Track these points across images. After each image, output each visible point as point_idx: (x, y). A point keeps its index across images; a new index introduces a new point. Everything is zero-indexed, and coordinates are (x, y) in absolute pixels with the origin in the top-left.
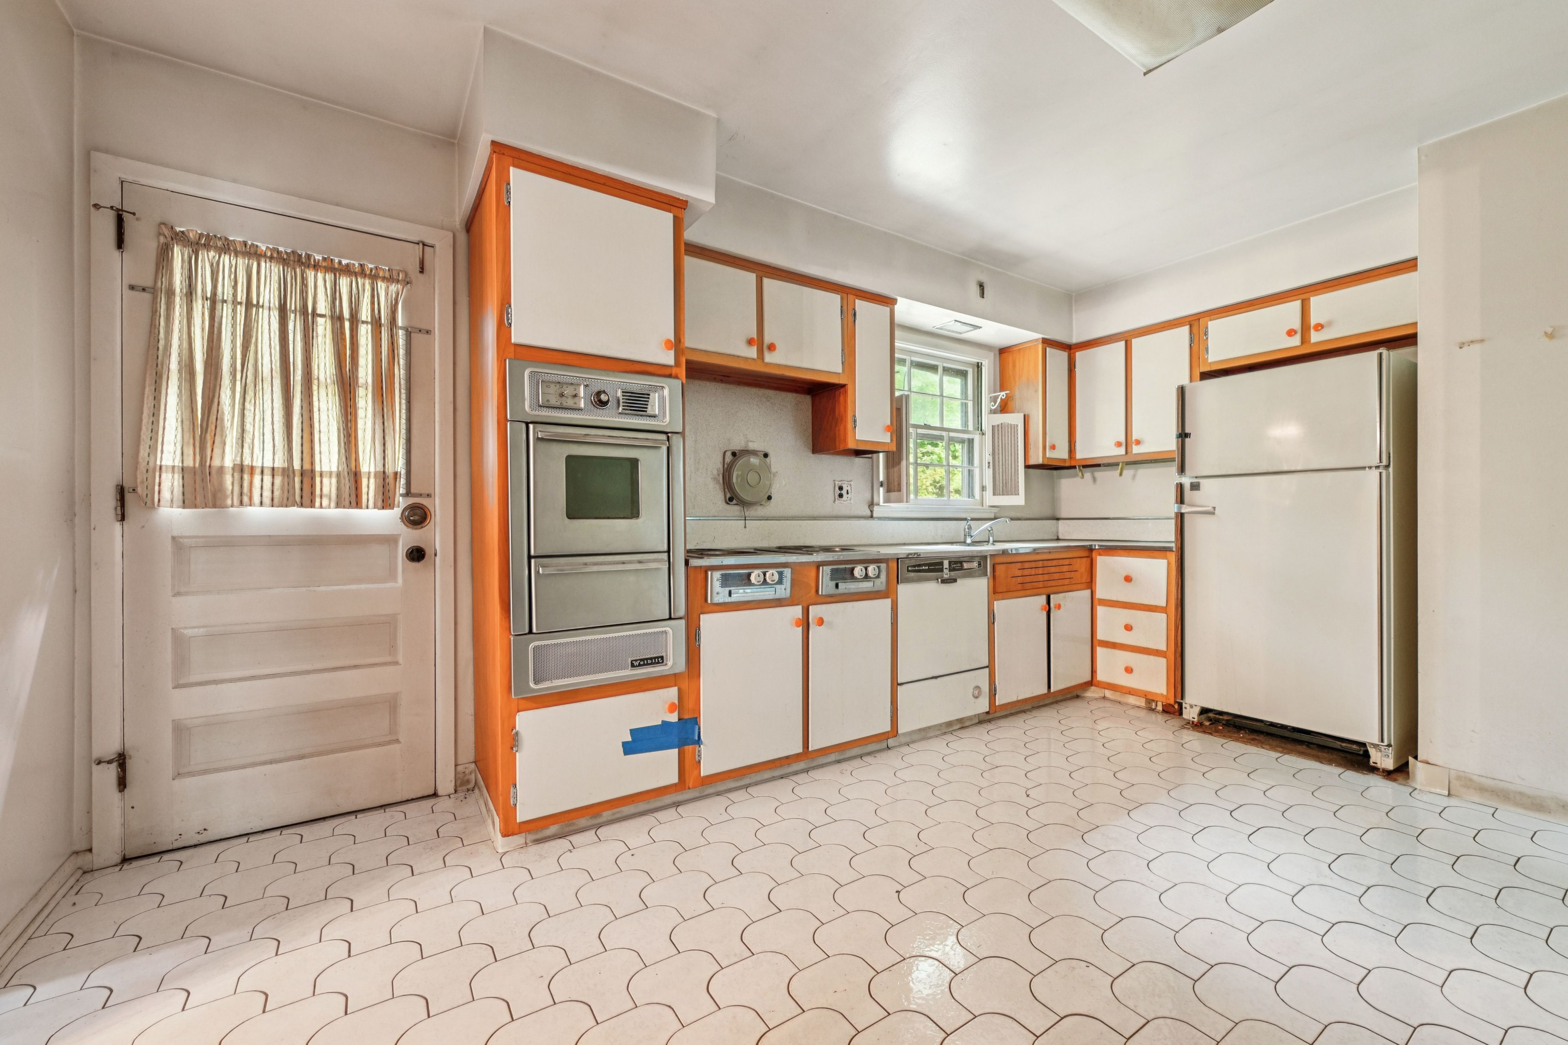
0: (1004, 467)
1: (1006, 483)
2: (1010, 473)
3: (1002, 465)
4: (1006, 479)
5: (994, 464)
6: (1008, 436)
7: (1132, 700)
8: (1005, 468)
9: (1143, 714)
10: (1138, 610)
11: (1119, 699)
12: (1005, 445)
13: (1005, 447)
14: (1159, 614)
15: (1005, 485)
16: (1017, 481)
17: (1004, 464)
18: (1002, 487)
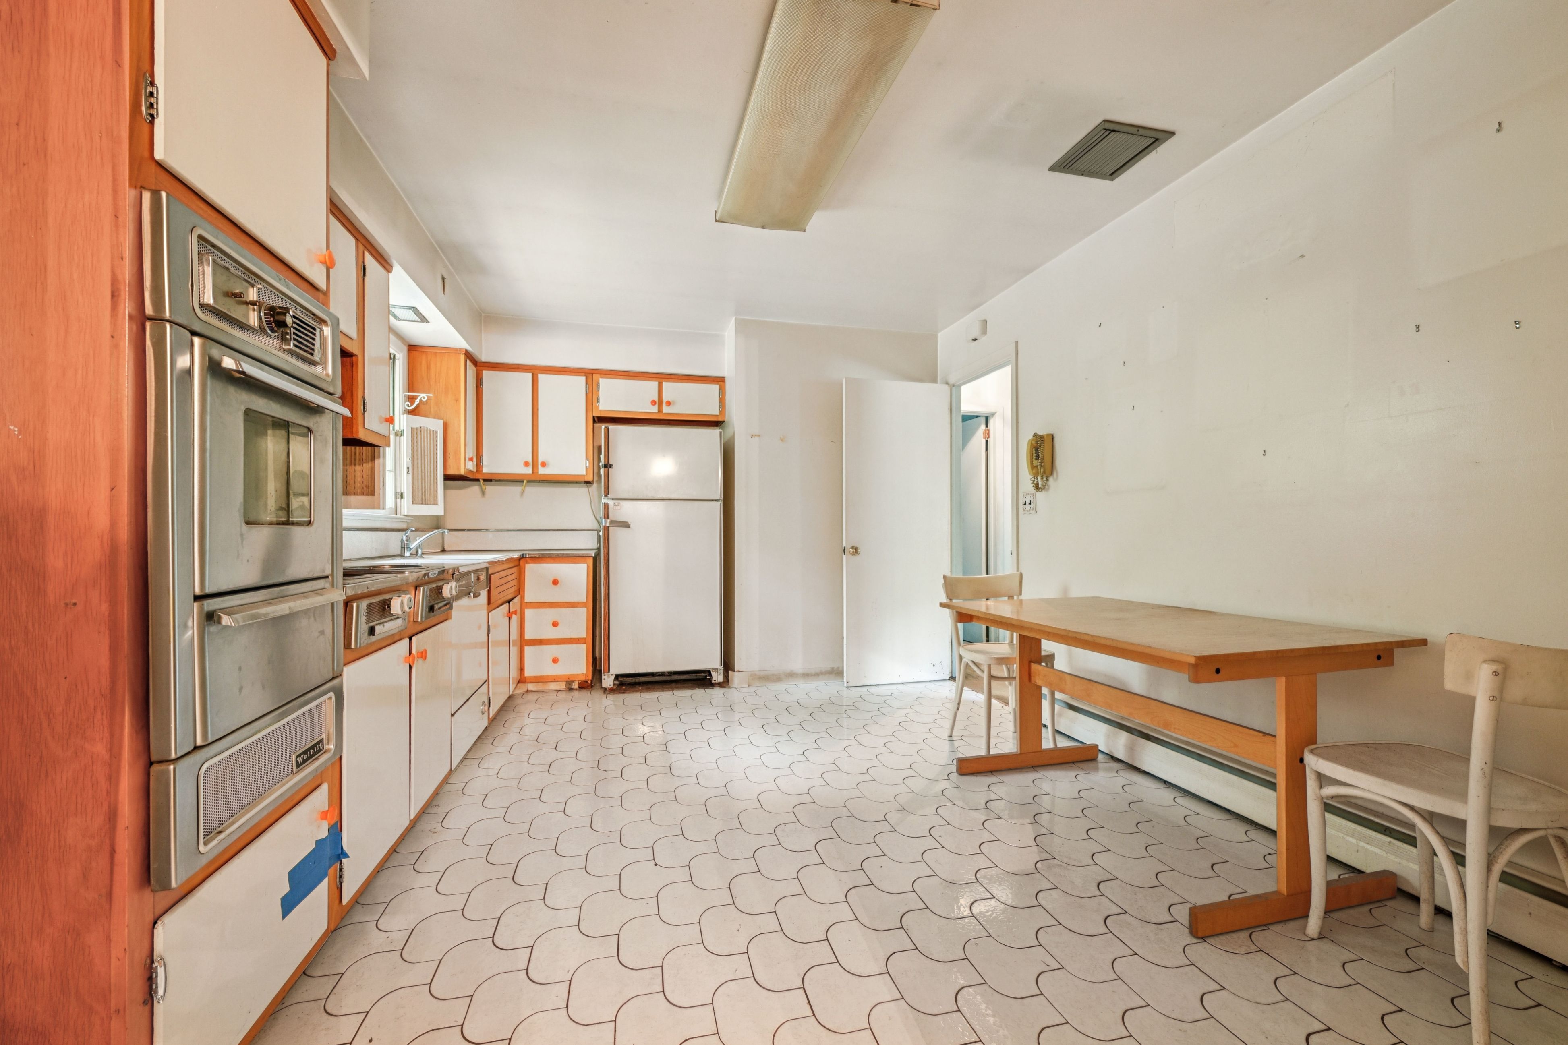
0: (423, 474)
1: (425, 492)
2: (429, 481)
3: (422, 472)
4: (425, 487)
5: (412, 470)
6: (427, 442)
7: (553, 686)
8: (425, 475)
9: (563, 695)
10: (562, 608)
11: (541, 689)
12: (424, 451)
13: (424, 453)
14: (581, 608)
15: (424, 493)
16: (435, 490)
17: (423, 471)
18: (421, 496)
